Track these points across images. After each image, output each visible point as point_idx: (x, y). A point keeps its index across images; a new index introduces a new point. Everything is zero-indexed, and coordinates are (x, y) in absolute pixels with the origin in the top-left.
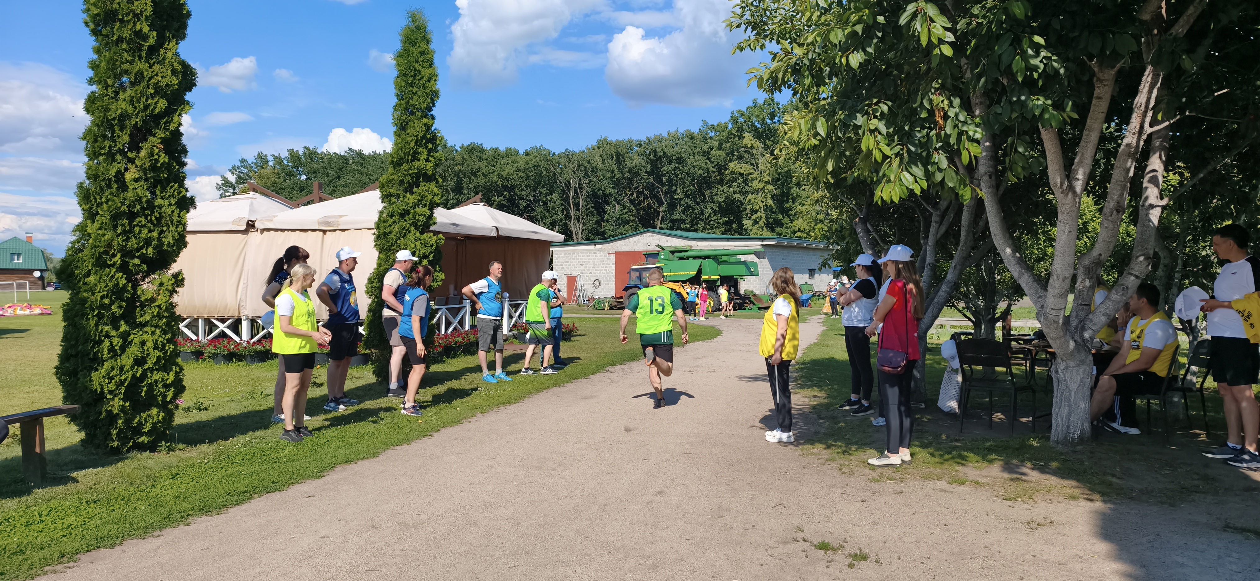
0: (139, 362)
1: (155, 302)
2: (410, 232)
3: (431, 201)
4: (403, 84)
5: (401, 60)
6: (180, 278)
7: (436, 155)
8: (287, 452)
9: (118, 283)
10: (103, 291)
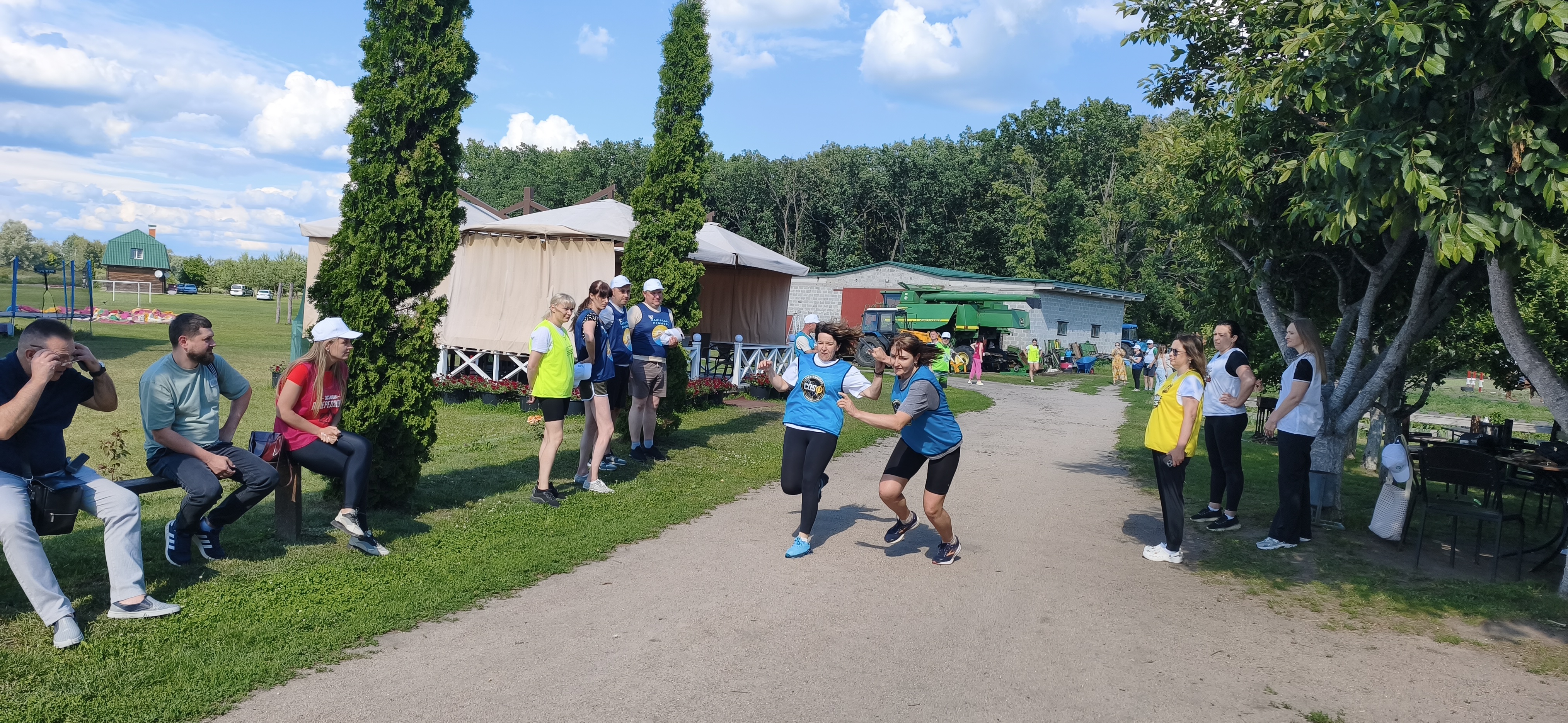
1: (417, 332)
2: (668, 259)
3: (695, 222)
4: (671, 75)
5: (671, 46)
6: (444, 305)
7: (702, 165)
9: (382, 308)
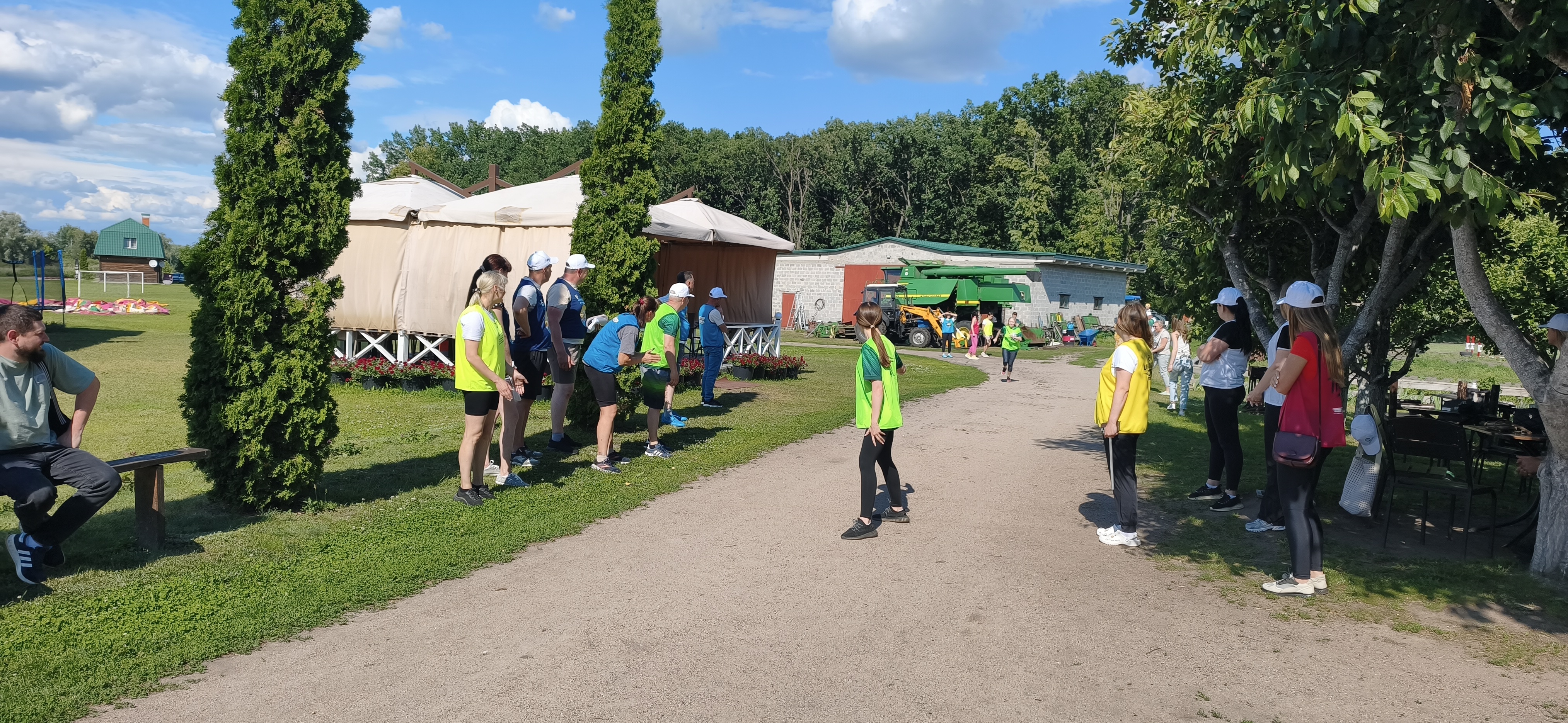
0: (284, 394)
1: (305, 316)
2: (618, 234)
3: (646, 195)
4: (616, 40)
5: (616, 9)
6: (338, 286)
7: (654, 134)
8: (463, 519)
9: (263, 290)
10: (245, 300)
